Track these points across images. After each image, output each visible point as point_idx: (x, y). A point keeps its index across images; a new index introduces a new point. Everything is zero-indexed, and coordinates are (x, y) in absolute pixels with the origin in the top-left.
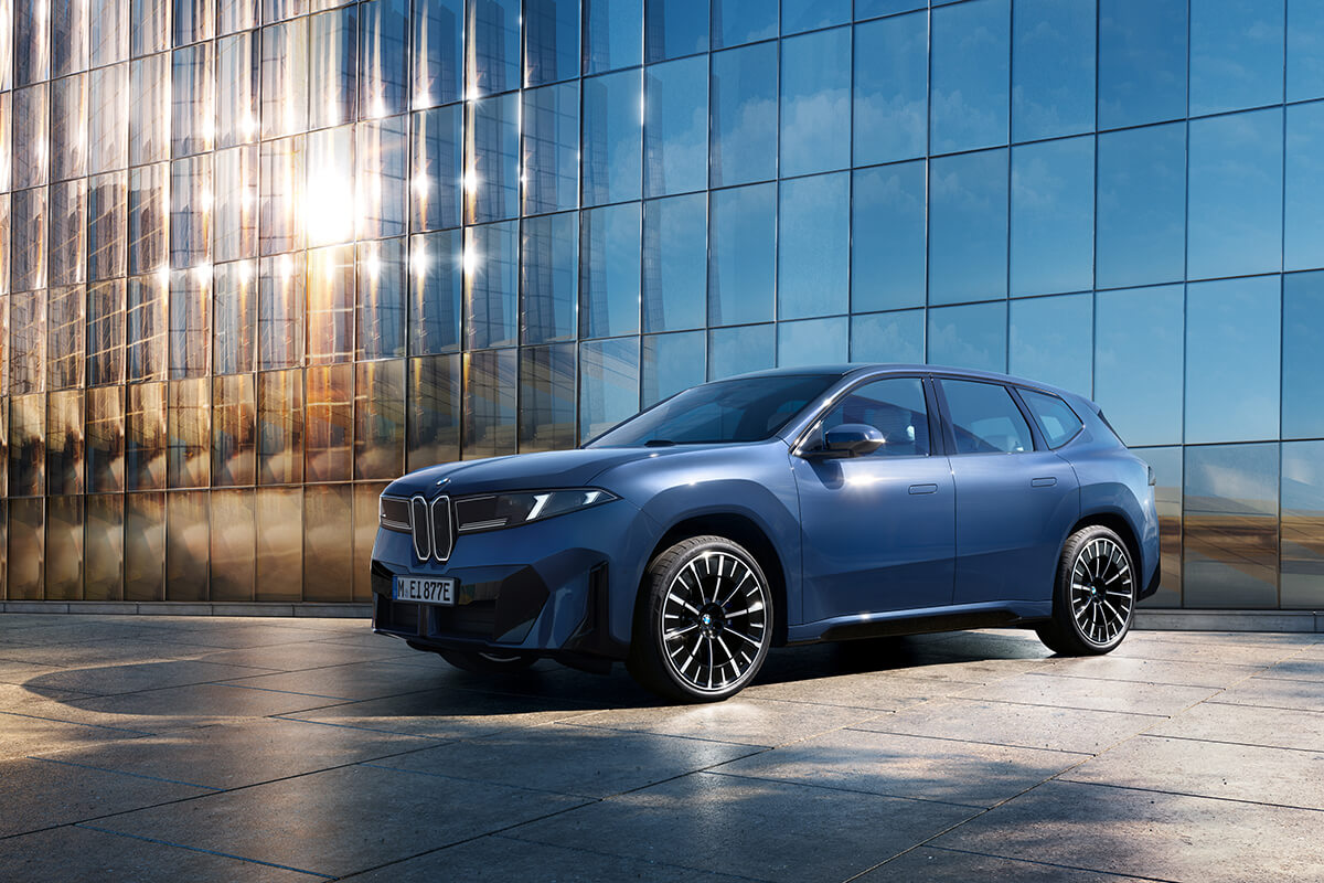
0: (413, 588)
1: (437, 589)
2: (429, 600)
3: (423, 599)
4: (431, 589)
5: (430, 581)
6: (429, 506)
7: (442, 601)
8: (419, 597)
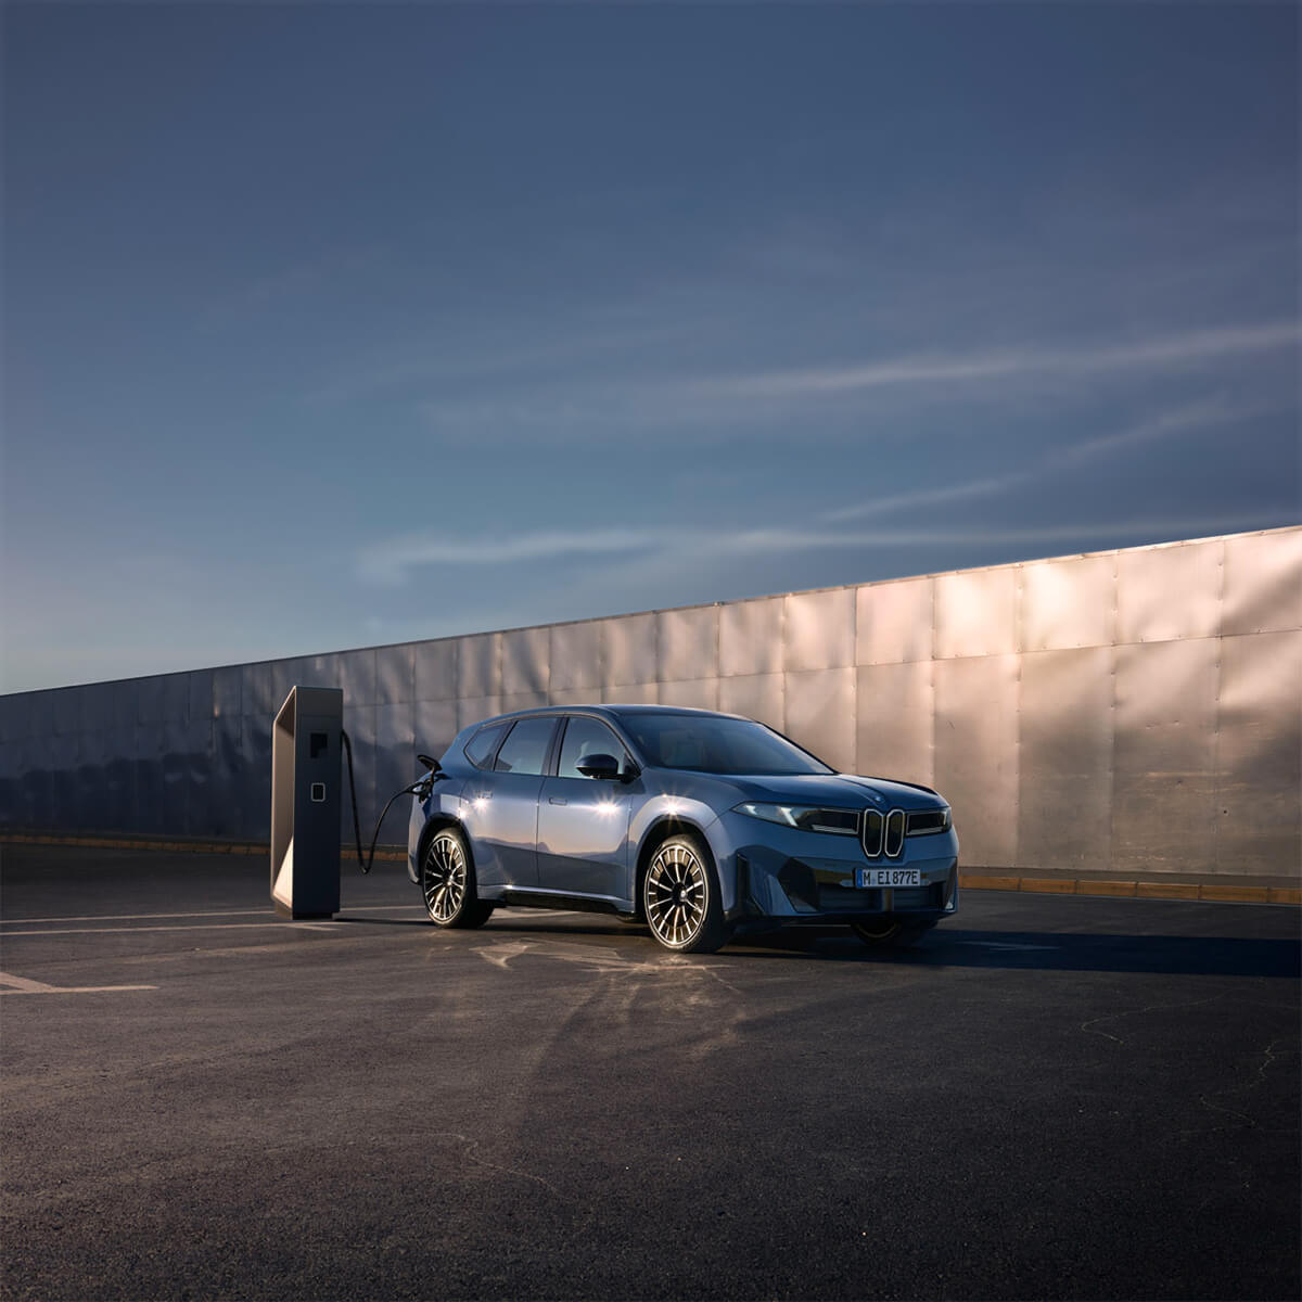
0: (879, 877)
1: (906, 877)
2: (899, 885)
3: (892, 884)
4: (899, 877)
5: (898, 871)
6: (885, 818)
7: (910, 884)
8: (888, 883)
